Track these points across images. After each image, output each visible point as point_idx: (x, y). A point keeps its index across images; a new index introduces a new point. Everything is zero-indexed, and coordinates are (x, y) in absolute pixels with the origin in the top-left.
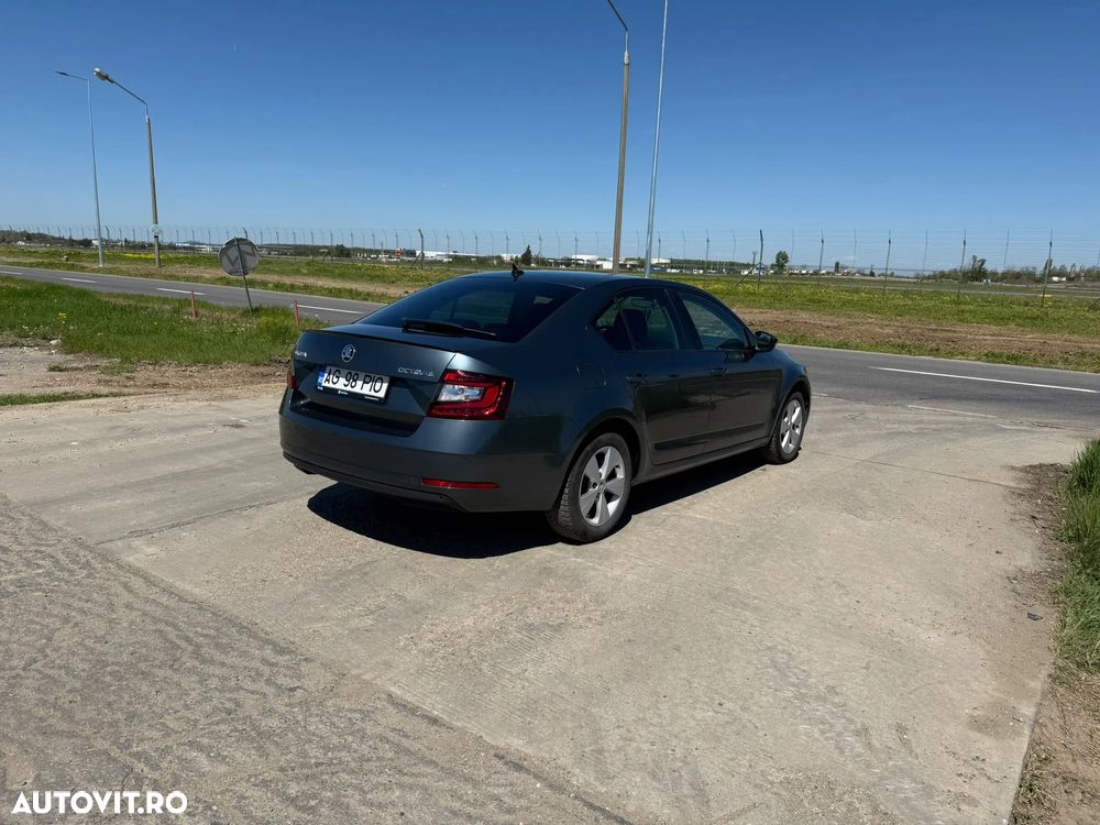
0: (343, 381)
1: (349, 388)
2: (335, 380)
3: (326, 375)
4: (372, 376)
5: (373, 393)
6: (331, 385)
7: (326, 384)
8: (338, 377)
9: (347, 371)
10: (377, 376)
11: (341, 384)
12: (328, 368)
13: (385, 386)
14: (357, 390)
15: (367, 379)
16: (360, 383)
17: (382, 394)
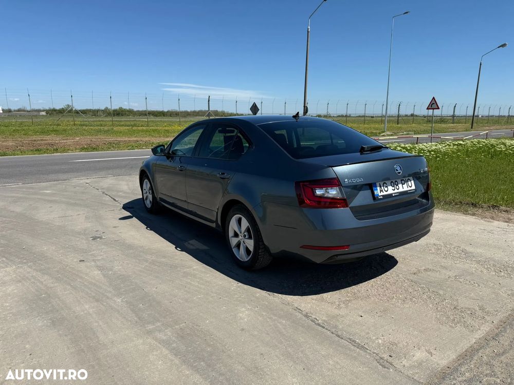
0: (390, 188)
1: (396, 191)
2: (386, 189)
3: (378, 188)
4: (404, 179)
5: (410, 189)
6: (385, 193)
7: (382, 194)
8: (387, 187)
9: (390, 181)
10: (407, 179)
11: (390, 190)
12: (378, 184)
13: (413, 182)
14: (401, 190)
15: (403, 182)
16: (400, 185)
17: (413, 187)
